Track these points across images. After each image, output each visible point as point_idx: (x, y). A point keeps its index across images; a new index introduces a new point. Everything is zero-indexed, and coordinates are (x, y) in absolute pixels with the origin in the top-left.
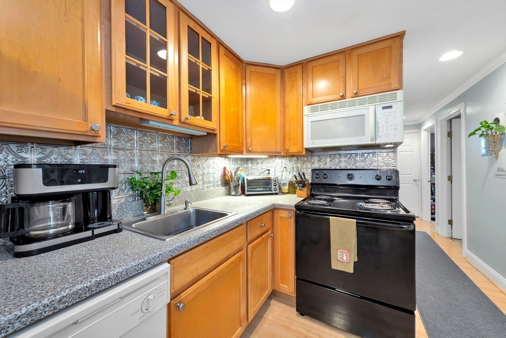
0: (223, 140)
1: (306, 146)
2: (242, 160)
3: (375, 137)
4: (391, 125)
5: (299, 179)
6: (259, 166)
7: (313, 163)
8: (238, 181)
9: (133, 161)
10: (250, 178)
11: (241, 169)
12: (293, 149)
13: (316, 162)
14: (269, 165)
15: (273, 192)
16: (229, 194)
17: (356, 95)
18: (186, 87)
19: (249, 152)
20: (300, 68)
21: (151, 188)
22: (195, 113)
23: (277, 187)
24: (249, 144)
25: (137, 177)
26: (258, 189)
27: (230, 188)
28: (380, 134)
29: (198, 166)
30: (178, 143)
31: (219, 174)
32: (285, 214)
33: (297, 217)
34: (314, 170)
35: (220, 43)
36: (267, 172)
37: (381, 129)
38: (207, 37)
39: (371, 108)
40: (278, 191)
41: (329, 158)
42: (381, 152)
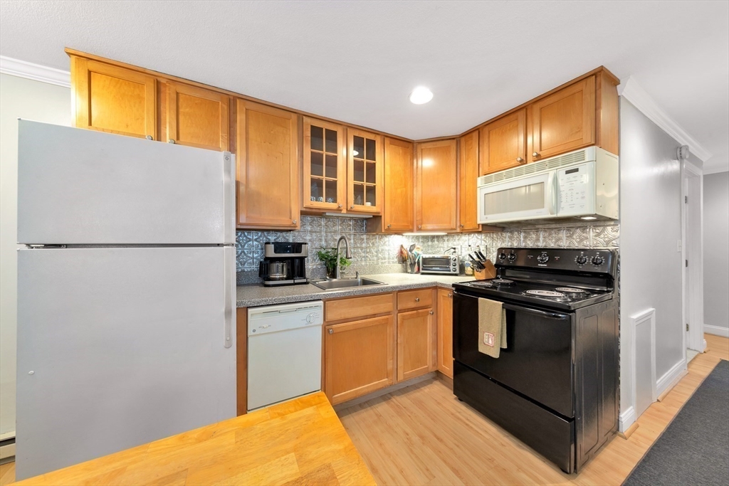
0: (387, 221)
1: (479, 222)
3: (556, 209)
4: (577, 193)
6: (446, 243)
7: (503, 241)
8: (414, 259)
9: (321, 240)
10: (427, 256)
11: (417, 246)
12: (469, 226)
13: (507, 239)
14: (455, 243)
15: (452, 272)
16: (406, 272)
17: (538, 157)
18: (352, 182)
20: (476, 134)
21: (331, 260)
22: (360, 201)
23: (457, 267)
24: (419, 222)
25: (323, 252)
26: (434, 268)
27: (406, 266)
28: (563, 205)
29: (373, 244)
30: (354, 225)
31: (395, 252)
32: (446, 294)
33: (455, 297)
35: (385, 136)
36: (453, 250)
37: (564, 199)
38: (371, 137)
39: (552, 173)
40: (458, 272)
41: (522, 235)
42: (596, 226)
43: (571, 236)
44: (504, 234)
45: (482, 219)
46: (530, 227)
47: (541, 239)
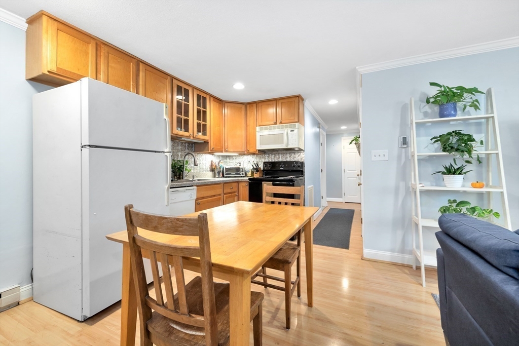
0: (212, 145)
1: (257, 149)
2: (223, 156)
3: (288, 144)
4: (294, 139)
5: (255, 167)
6: (234, 161)
7: (265, 159)
8: (220, 169)
10: (227, 167)
11: (222, 161)
12: (252, 151)
13: (267, 158)
14: (240, 160)
15: (241, 175)
16: (215, 176)
17: (281, 123)
18: (196, 121)
19: (226, 151)
20: (255, 105)
21: (180, 168)
22: (199, 131)
23: (244, 173)
24: (226, 147)
26: (232, 174)
27: (215, 173)
28: (290, 143)
29: (199, 157)
30: (188, 146)
31: (208, 166)
32: (244, 184)
33: (250, 184)
34: (264, 163)
35: (211, 96)
36: (239, 164)
37: (290, 141)
38: (205, 95)
39: (286, 130)
40: (244, 175)
41: (273, 156)
42: (298, 152)
43: (290, 157)
44: (266, 155)
45: (259, 147)
46: (276, 152)
47: (280, 157)
